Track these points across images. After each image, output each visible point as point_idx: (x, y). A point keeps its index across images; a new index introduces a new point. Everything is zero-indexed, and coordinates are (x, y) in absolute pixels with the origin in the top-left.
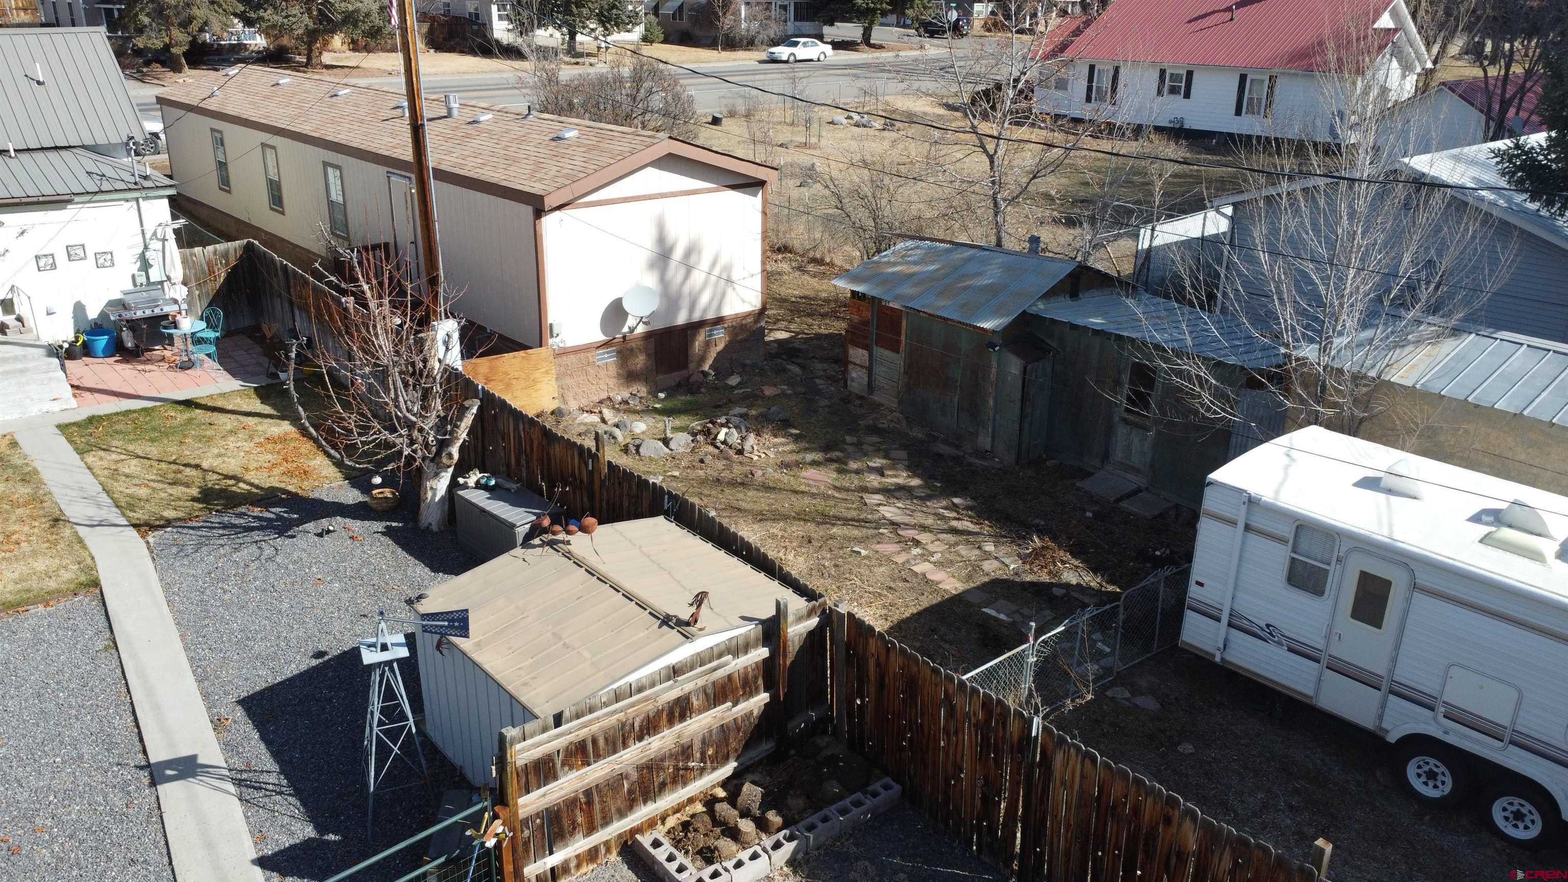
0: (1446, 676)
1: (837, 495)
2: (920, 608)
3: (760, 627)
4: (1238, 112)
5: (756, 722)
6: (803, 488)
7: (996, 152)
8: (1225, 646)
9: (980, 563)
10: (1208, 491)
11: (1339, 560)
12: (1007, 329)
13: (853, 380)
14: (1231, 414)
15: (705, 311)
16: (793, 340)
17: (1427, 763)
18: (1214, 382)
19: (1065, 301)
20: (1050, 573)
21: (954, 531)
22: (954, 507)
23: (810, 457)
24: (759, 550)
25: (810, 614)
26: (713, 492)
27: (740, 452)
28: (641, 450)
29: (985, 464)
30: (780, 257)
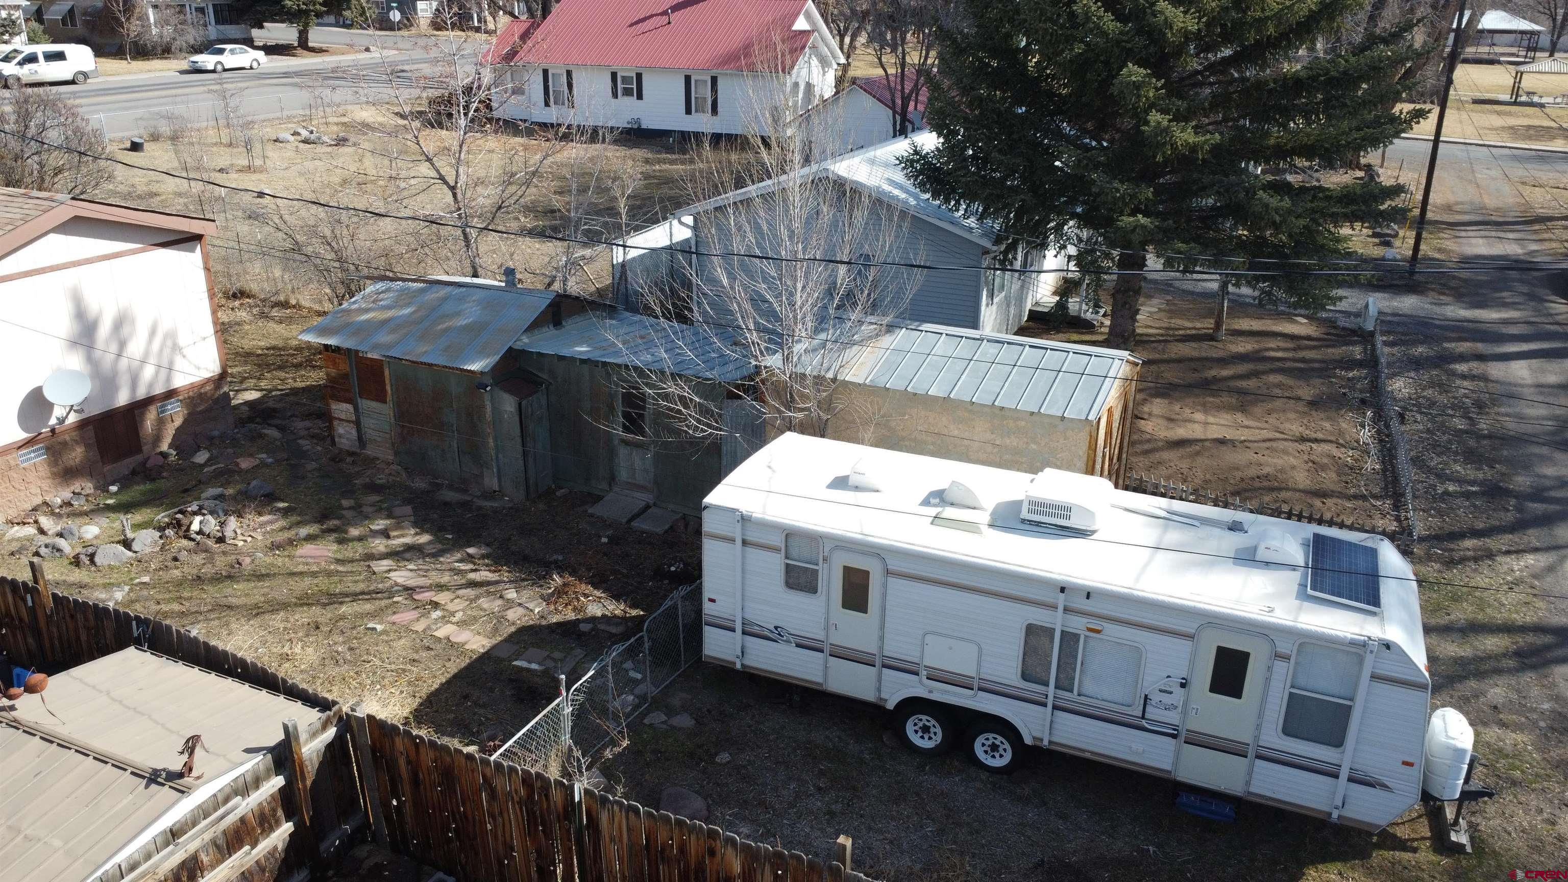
0: (923, 645)
1: (341, 568)
2: (448, 676)
3: (269, 756)
4: (688, 111)
5: (283, 855)
6: (301, 568)
7: (456, 183)
8: (743, 653)
9: (504, 614)
10: (706, 515)
11: (825, 559)
12: (496, 368)
13: (340, 436)
14: (716, 429)
15: (151, 385)
16: (267, 400)
17: (921, 720)
18: (698, 400)
19: (549, 332)
20: (574, 609)
21: (473, 584)
22: (470, 558)
23: (304, 531)
24: (256, 665)
25: (325, 726)
26: (195, 593)
27: (221, 540)
28: (97, 559)
29: (495, 504)
30: (237, 303)
